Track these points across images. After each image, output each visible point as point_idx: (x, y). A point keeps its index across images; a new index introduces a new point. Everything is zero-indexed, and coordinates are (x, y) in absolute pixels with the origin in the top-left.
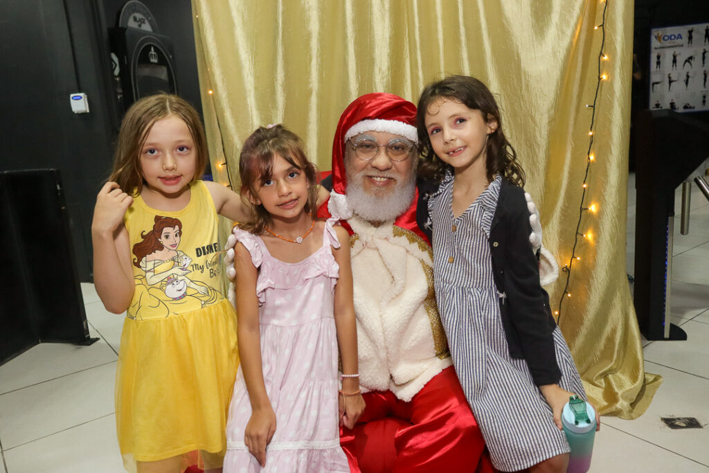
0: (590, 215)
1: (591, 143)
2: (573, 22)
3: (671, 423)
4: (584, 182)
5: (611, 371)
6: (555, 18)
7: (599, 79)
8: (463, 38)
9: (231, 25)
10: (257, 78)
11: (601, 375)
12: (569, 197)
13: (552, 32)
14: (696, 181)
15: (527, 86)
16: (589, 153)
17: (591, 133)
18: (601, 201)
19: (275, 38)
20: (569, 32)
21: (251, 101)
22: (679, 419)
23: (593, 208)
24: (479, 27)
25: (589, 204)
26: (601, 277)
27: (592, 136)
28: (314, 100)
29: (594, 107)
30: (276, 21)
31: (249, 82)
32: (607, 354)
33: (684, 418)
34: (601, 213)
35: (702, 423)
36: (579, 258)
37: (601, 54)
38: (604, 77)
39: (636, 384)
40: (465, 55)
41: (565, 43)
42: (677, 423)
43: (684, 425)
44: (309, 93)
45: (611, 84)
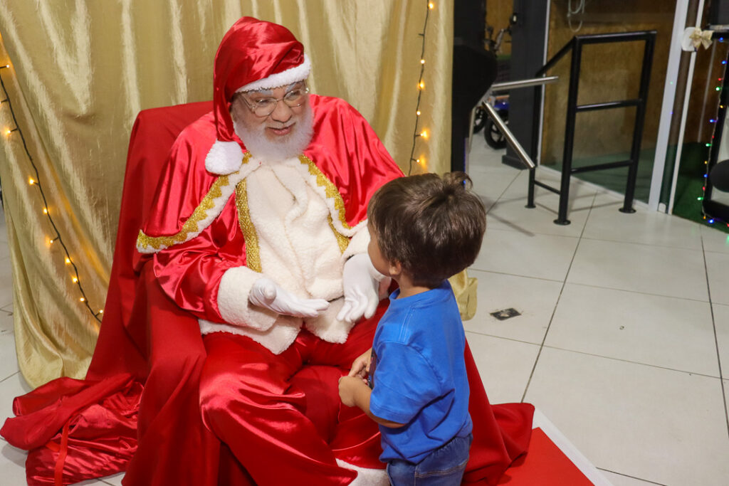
0: (422, 141)
1: (422, 71)
3: (497, 315)
4: (417, 110)
7: (428, 7)
12: (399, 124)
14: (483, 104)
16: (420, 82)
17: (423, 62)
18: (431, 127)
22: (502, 311)
23: (424, 134)
25: (421, 131)
27: (423, 65)
29: (423, 35)
33: (506, 310)
34: (430, 138)
35: (519, 311)
38: (431, 6)
39: (465, 289)
42: (502, 315)
43: (507, 316)
45: (437, 11)
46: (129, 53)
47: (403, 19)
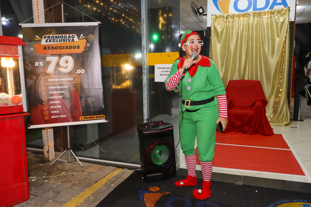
0: (280, 91)
2: (278, 57)
3: (292, 127)
4: (279, 85)
5: (283, 121)
6: (275, 57)
7: (283, 68)
8: (258, 59)
9: (217, 55)
10: (221, 64)
11: (281, 122)
12: (277, 89)
13: (274, 59)
15: (270, 68)
16: (280, 80)
17: (281, 77)
18: (282, 89)
19: (225, 58)
20: (277, 59)
21: (220, 67)
24: (261, 58)
25: (280, 89)
26: (282, 103)
27: (281, 78)
28: (230, 68)
29: (281, 72)
30: (225, 55)
31: (220, 64)
32: (282, 118)
34: (282, 91)
35: (297, 128)
36: (278, 99)
37: (283, 63)
38: (284, 67)
40: (258, 62)
41: (277, 61)
44: (230, 66)
45: (285, 68)
46: (230, 73)
47: (279, 70)
